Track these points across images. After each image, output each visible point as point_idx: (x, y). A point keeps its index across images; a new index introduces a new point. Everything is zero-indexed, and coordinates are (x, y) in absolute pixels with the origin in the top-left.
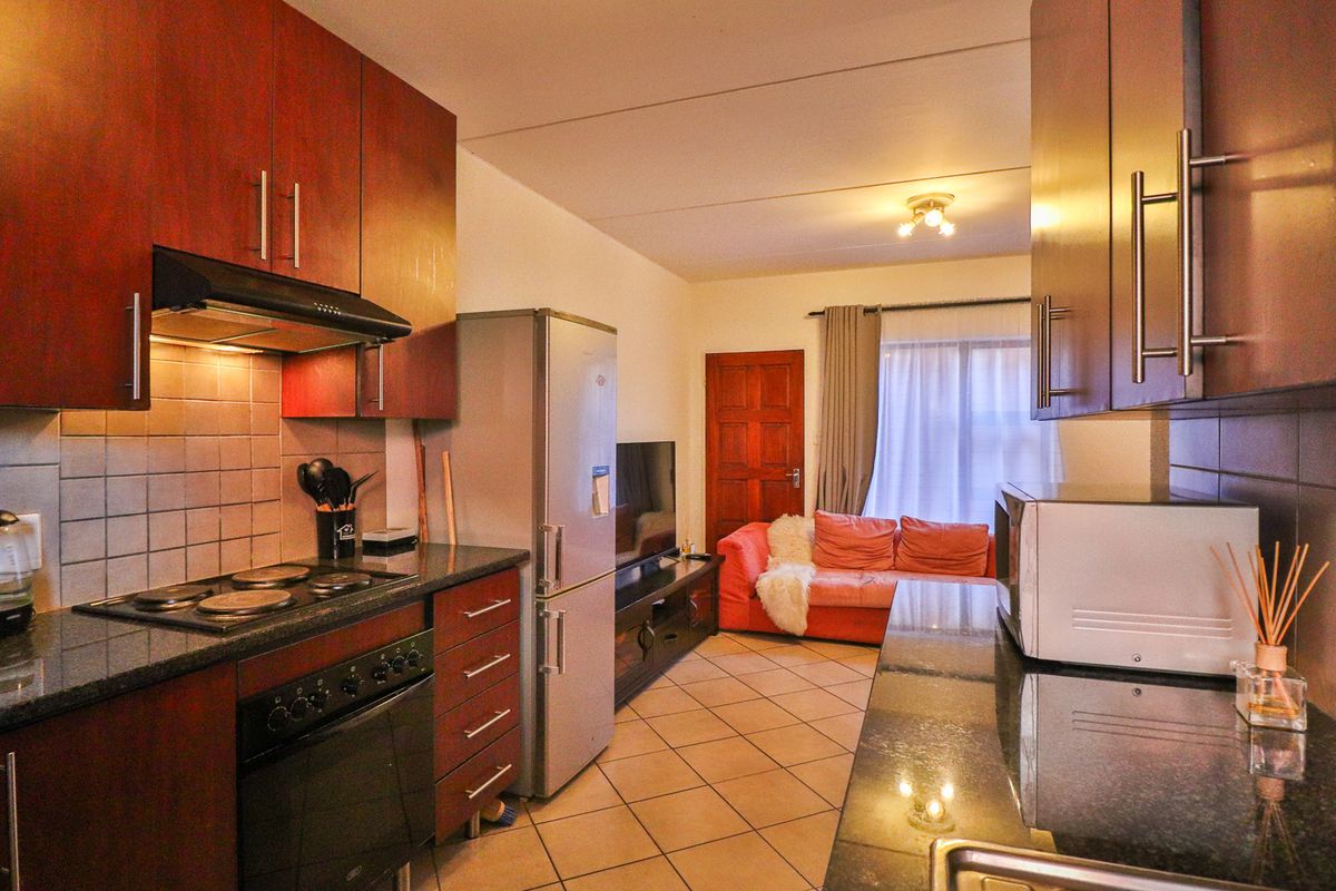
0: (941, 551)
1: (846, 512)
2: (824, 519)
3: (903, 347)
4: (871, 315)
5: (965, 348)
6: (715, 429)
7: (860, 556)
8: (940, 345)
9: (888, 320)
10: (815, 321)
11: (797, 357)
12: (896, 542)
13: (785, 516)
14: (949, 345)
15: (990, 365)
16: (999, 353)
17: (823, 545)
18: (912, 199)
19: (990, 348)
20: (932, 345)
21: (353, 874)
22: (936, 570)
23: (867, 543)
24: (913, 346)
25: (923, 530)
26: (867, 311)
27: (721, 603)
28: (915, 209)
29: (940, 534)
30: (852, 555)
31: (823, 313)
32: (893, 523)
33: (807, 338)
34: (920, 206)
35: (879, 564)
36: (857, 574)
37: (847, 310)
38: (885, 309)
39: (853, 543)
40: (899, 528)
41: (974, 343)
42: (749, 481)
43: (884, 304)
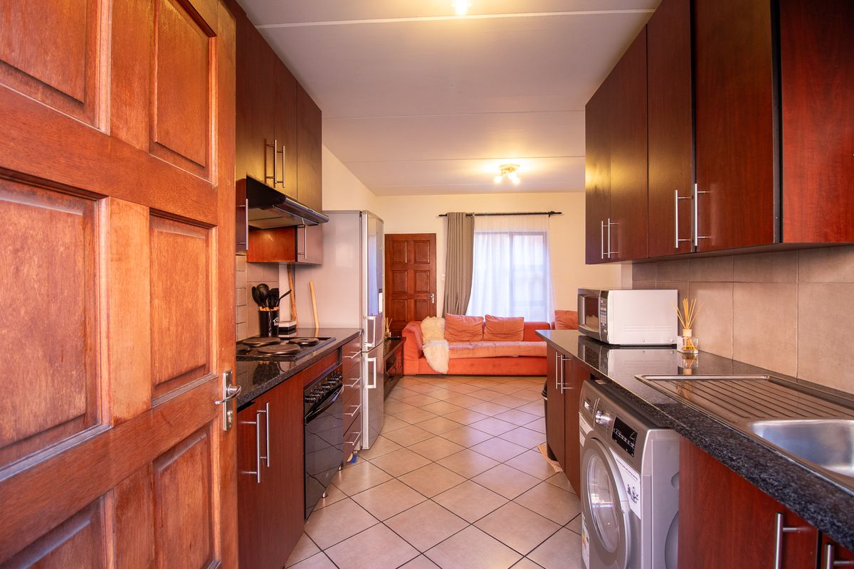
0: (504, 330)
1: (458, 314)
2: (448, 318)
3: (484, 233)
4: (469, 217)
5: (512, 235)
6: (390, 274)
7: (468, 334)
8: (501, 233)
9: (477, 219)
10: (442, 218)
11: (432, 236)
12: (483, 327)
13: (428, 317)
14: (504, 233)
15: (523, 243)
16: (526, 237)
17: (450, 330)
18: (502, 166)
19: (522, 235)
20: (497, 233)
21: (327, 475)
23: (471, 329)
24: (488, 233)
25: (496, 321)
26: (467, 215)
27: (405, 361)
28: (502, 170)
30: (464, 335)
31: (446, 215)
32: (482, 318)
33: (438, 229)
34: (506, 169)
35: (476, 338)
36: (468, 343)
37: (458, 215)
38: (477, 215)
39: (464, 329)
40: (485, 320)
41: (515, 232)
42: (408, 300)
43: (475, 213)
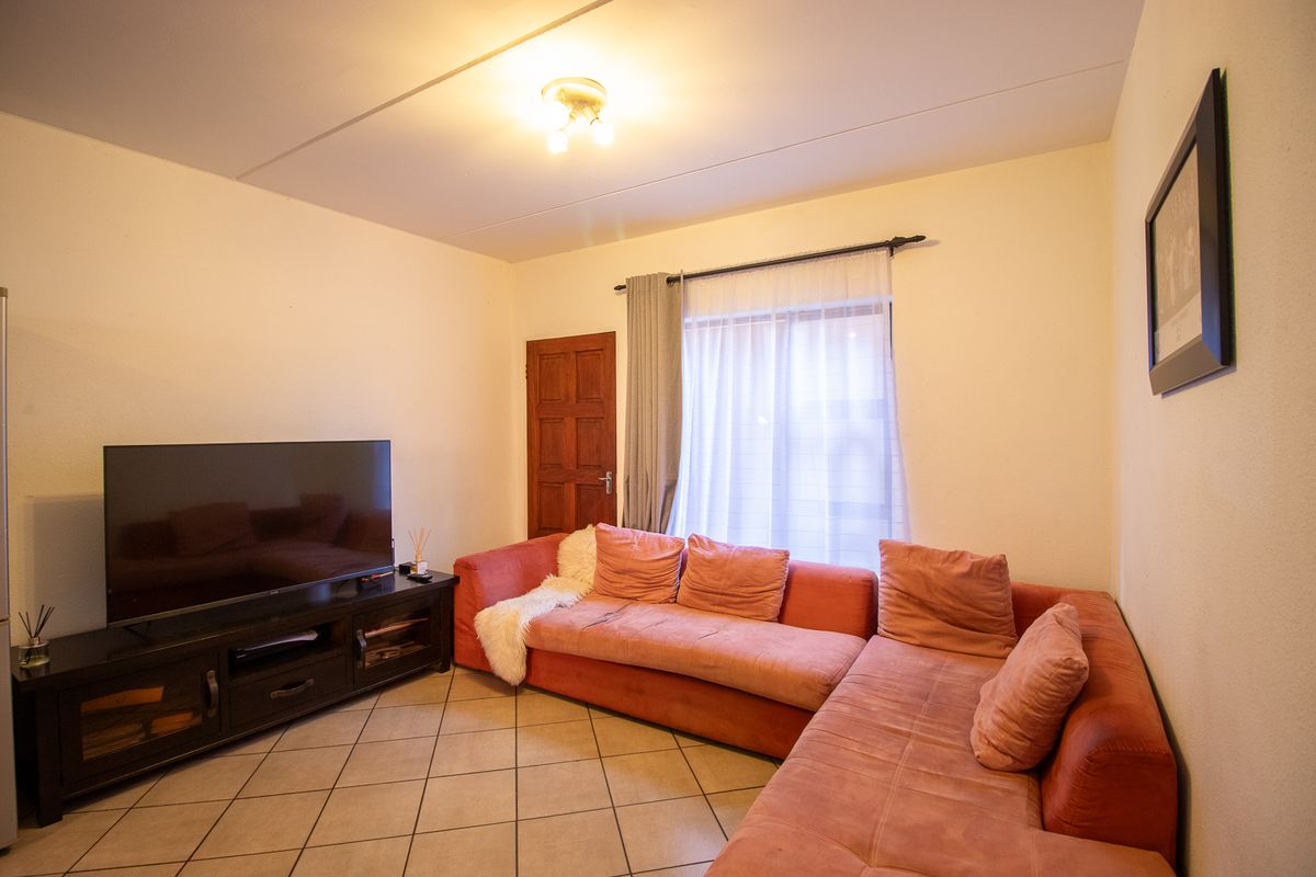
0: (722, 584)
2: (608, 536)
4: (674, 285)
5: (783, 321)
6: (536, 426)
8: (754, 319)
9: (693, 289)
10: (621, 296)
11: (609, 339)
12: (683, 567)
14: (763, 317)
15: (814, 341)
16: (822, 324)
19: (811, 319)
20: (745, 319)
22: (717, 608)
23: (643, 567)
24: (723, 322)
26: (671, 280)
27: (457, 633)
29: (726, 561)
30: (627, 580)
31: (628, 286)
32: (682, 543)
37: (650, 279)
39: (629, 565)
40: (686, 549)
41: (793, 314)
42: (566, 485)
